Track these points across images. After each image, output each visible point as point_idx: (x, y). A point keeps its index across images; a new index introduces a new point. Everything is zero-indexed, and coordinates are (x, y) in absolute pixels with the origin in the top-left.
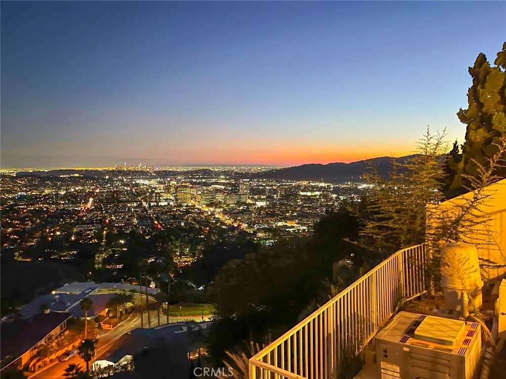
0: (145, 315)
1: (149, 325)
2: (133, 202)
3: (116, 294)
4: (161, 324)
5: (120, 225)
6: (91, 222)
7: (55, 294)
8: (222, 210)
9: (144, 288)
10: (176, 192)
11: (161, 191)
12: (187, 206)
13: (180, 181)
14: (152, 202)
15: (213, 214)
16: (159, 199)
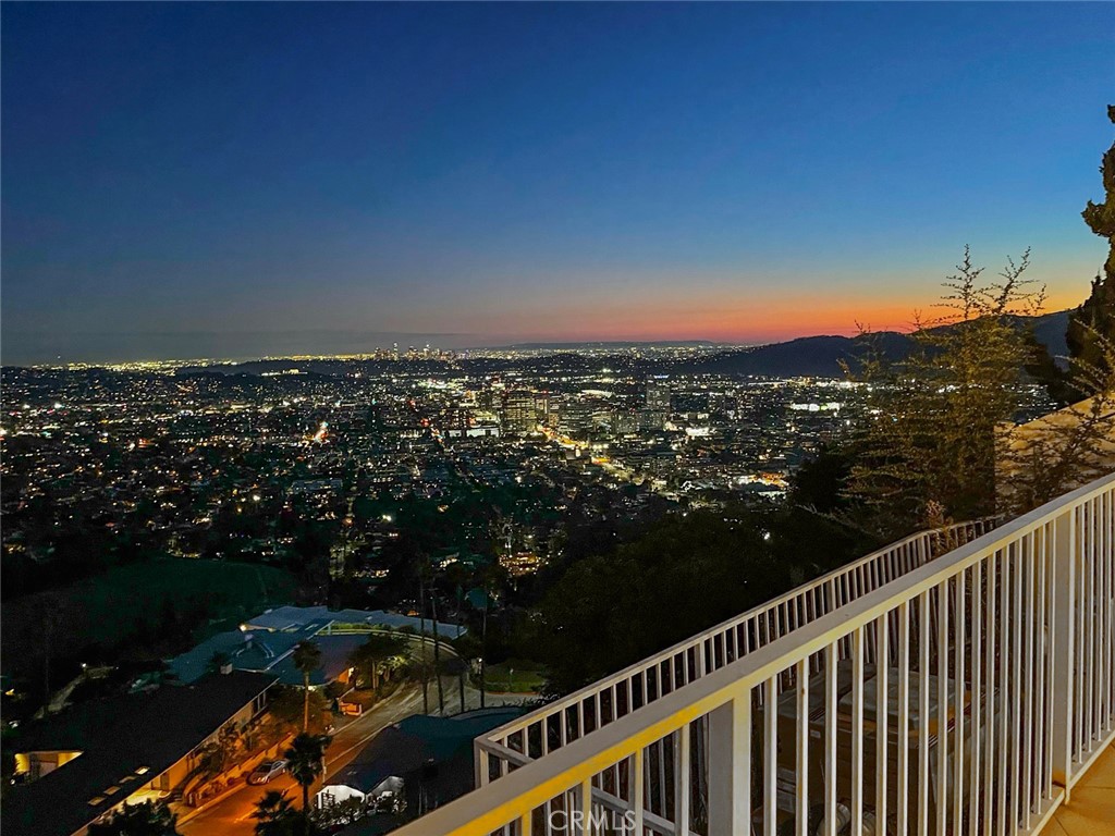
0: (433, 687)
1: (442, 708)
2: (413, 429)
3: (371, 635)
4: (466, 710)
5: (384, 480)
6: (323, 473)
7: (248, 632)
8: (606, 446)
9: (429, 624)
10: (505, 405)
11: (472, 405)
12: (529, 437)
13: (513, 381)
14: (453, 429)
15: (586, 455)
16: (468, 422)
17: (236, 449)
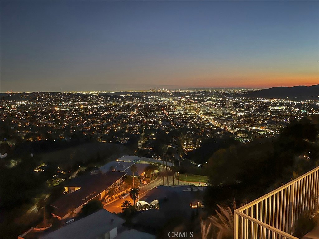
0: (166, 178)
1: (168, 184)
2: (159, 111)
3: (150, 164)
4: (174, 185)
5: (152, 124)
6: (136, 122)
7: (118, 162)
8: (213, 117)
9: (165, 162)
10: (185, 105)
11: (176, 105)
12: (191, 114)
13: (187, 99)
14: (170, 111)
15: (207, 120)
16: (174, 110)
17: (114, 115)
